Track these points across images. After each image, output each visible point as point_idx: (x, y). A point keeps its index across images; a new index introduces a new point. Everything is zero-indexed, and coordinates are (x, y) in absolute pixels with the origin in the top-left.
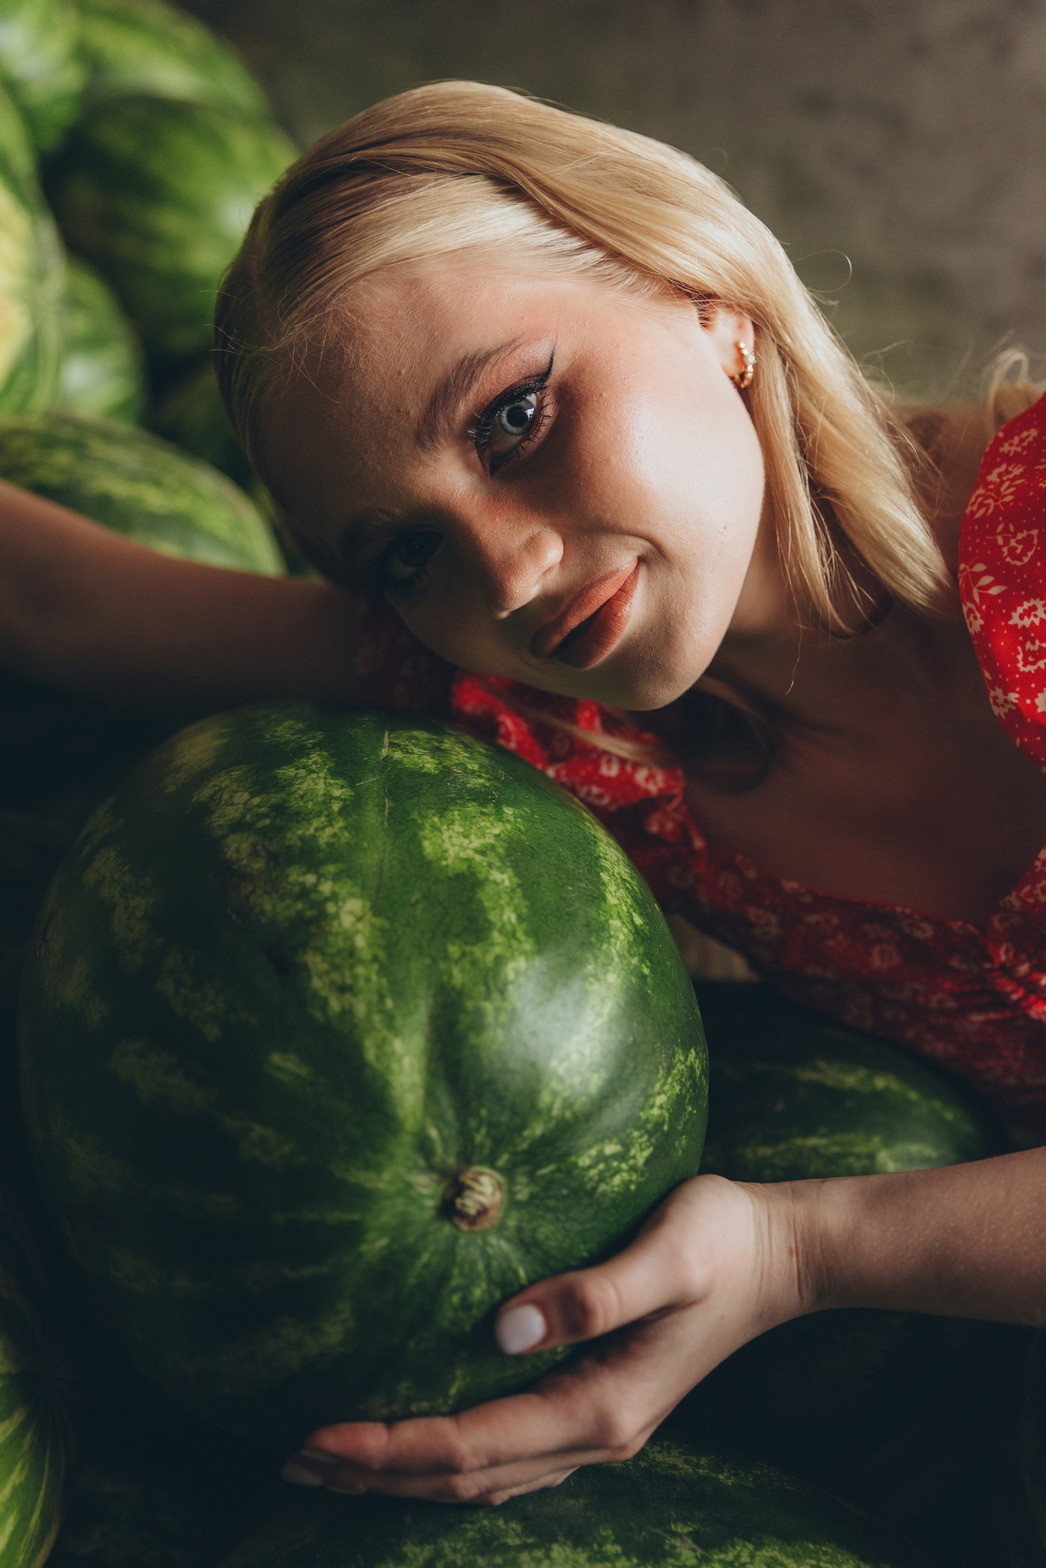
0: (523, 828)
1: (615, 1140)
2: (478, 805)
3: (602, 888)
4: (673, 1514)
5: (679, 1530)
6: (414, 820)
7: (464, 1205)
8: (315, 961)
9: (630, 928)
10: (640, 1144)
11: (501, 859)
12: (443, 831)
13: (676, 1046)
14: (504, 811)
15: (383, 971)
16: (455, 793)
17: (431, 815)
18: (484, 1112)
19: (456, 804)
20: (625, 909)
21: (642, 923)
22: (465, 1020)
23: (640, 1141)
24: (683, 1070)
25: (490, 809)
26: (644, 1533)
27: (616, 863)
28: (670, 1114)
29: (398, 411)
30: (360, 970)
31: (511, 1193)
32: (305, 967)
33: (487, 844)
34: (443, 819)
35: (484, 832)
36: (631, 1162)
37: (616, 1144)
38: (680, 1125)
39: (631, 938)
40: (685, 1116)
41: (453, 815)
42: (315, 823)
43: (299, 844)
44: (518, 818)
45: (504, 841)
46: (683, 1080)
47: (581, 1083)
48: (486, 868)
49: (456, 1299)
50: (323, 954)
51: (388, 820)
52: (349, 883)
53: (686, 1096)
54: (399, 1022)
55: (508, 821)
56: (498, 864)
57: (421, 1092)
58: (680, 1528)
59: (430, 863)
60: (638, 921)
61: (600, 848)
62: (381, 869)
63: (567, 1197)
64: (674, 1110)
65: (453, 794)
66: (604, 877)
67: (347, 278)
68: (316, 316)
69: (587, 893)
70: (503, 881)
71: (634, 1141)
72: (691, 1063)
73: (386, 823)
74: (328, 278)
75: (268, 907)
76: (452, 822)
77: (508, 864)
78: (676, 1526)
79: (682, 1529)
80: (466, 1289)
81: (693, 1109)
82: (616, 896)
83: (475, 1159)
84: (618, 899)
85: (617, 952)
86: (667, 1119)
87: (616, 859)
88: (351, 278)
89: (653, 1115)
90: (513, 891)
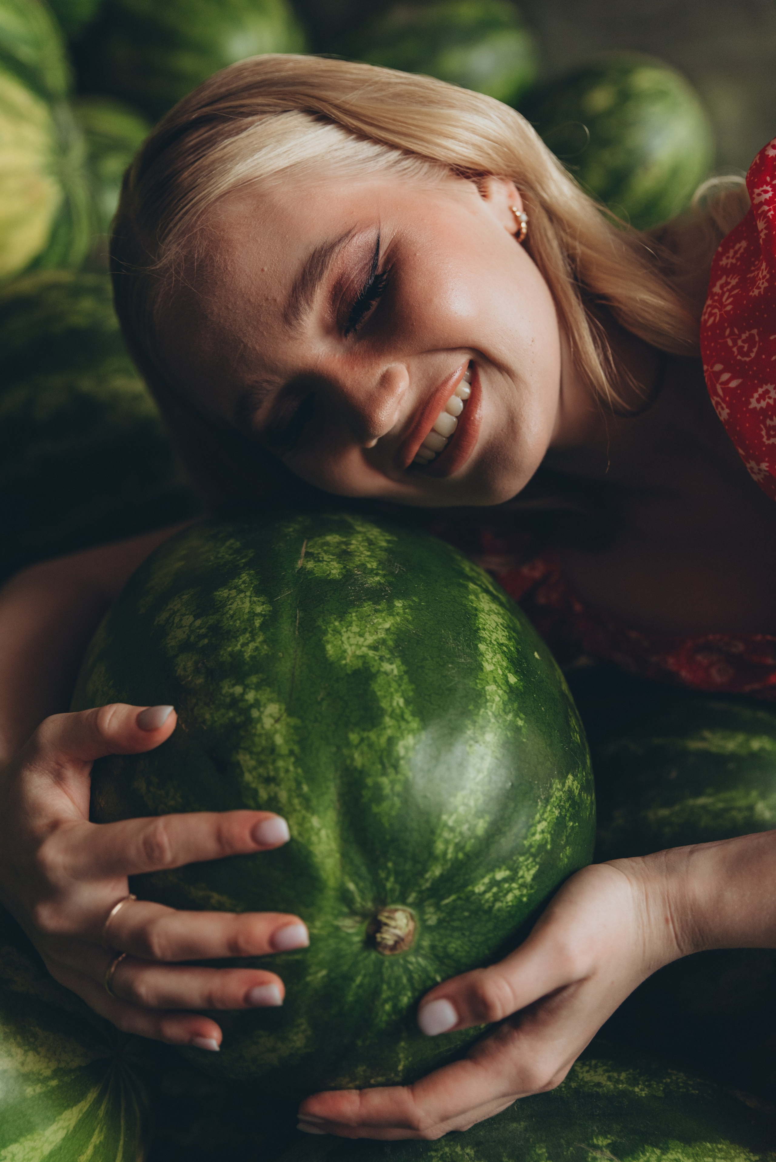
0: (410, 618)
1: (504, 867)
2: (373, 604)
3: (479, 659)
4: (596, 1129)
5: (600, 1143)
6: (319, 627)
7: (384, 939)
8: (246, 760)
9: (505, 689)
10: (527, 866)
11: (391, 652)
12: (343, 634)
13: (553, 778)
14: (395, 605)
15: (299, 762)
16: (354, 595)
17: (333, 620)
18: (390, 865)
19: (354, 605)
20: (500, 672)
21: (516, 680)
22: (367, 794)
23: (526, 863)
24: (561, 796)
25: (383, 605)
26: (571, 1149)
27: (494, 630)
28: (551, 835)
29: (267, 299)
30: (280, 763)
31: (423, 921)
32: (238, 765)
33: (379, 639)
34: (343, 623)
35: (377, 629)
36: (521, 881)
37: (505, 870)
38: (563, 840)
39: (506, 698)
40: (567, 831)
41: (351, 617)
42: (242, 640)
43: (229, 659)
44: (406, 609)
45: (394, 634)
46: (562, 803)
47: (469, 829)
48: (378, 661)
49: (388, 1007)
50: (251, 753)
51: (299, 629)
52: (268, 690)
53: (566, 815)
54: (314, 802)
55: (398, 614)
56: (388, 656)
57: (338, 856)
58: (601, 1141)
59: (332, 663)
60: (513, 679)
61: (480, 620)
62: (293, 675)
63: (469, 917)
64: (555, 831)
65: (352, 597)
66: (482, 647)
67: (206, 202)
68: (187, 236)
69: (465, 667)
70: (392, 670)
71: (521, 864)
72: (569, 787)
73: (297, 633)
74: (192, 205)
75: (208, 716)
76: (350, 624)
77: (396, 654)
78: (597, 1140)
79: (602, 1142)
80: (395, 999)
81: (575, 823)
82: (492, 662)
83: (389, 900)
84: (494, 664)
85: (493, 713)
86: (549, 840)
87: (494, 625)
88: (210, 202)
89: (535, 841)
90: (401, 678)
